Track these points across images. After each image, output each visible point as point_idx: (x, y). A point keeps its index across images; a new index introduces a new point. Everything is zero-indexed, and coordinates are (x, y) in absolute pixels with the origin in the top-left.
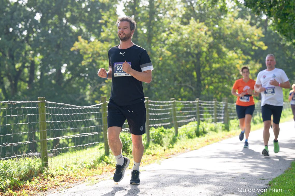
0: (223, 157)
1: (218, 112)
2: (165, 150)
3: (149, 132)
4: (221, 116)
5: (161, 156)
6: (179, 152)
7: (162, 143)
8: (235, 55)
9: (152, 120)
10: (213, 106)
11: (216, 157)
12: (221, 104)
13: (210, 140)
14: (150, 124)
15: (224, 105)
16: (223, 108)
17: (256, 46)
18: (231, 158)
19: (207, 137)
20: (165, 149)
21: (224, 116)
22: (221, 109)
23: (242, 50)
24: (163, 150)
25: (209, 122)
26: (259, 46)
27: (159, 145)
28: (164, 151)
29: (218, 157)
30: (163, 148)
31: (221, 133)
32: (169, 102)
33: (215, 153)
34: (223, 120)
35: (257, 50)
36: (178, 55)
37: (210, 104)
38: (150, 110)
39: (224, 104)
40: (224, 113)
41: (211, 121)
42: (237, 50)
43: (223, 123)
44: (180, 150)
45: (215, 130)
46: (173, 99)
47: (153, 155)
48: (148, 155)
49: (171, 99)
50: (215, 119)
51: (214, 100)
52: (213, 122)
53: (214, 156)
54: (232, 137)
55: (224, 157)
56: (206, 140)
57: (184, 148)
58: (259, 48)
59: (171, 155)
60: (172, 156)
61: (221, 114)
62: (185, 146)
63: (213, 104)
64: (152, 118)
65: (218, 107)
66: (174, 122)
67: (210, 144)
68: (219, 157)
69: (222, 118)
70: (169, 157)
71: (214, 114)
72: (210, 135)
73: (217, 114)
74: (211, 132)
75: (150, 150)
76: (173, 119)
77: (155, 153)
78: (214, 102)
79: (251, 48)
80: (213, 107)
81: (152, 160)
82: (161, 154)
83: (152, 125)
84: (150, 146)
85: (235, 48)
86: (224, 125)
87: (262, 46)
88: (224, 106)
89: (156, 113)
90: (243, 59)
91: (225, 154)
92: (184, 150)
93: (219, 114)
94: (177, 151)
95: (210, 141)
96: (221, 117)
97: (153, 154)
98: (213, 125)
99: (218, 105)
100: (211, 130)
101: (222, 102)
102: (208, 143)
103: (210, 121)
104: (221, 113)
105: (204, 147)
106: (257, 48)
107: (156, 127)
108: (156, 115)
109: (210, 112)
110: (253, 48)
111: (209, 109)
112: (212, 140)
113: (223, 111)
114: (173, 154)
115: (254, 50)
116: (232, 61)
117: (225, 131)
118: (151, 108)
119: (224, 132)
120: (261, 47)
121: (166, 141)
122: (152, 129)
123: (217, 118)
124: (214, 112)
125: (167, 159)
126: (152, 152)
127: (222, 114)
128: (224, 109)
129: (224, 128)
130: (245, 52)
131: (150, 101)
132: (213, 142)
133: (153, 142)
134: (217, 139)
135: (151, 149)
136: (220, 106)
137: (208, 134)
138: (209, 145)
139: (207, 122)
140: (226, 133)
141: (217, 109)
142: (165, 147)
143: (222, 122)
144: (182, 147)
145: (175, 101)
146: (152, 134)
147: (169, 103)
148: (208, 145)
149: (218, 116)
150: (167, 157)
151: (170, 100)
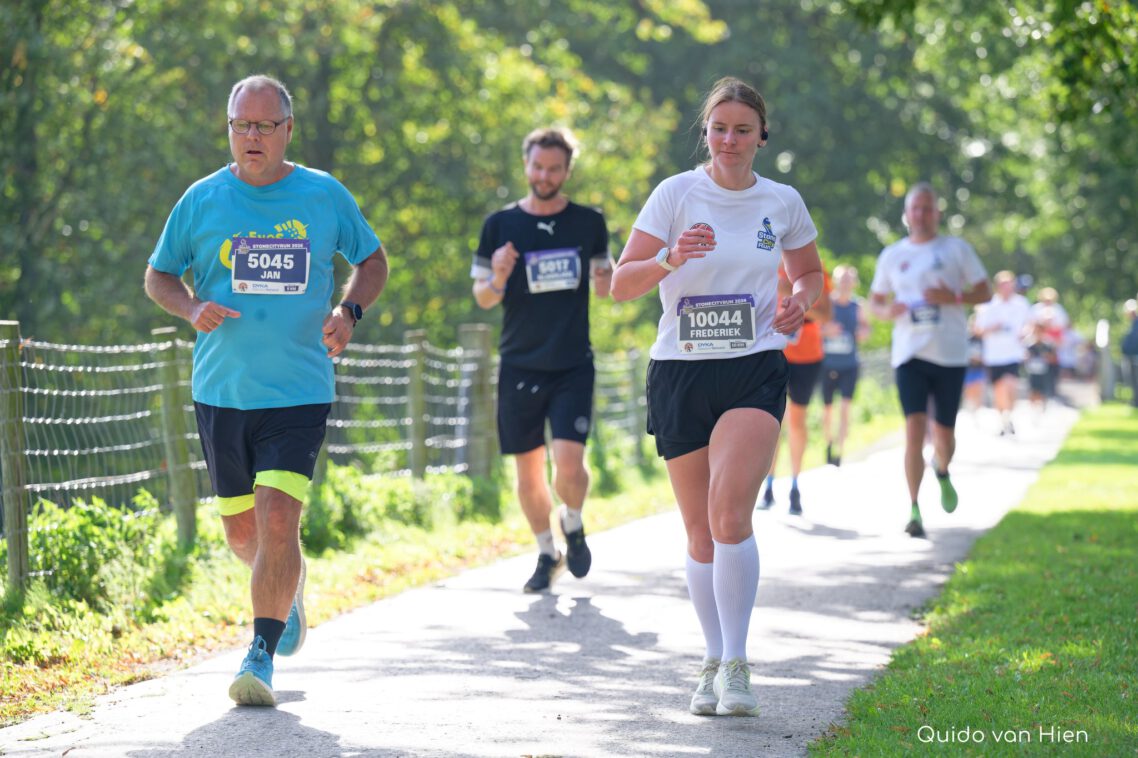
0: (460, 672)
1: (433, 409)
2: (116, 633)
3: (22, 526)
4: (449, 431)
5: (93, 670)
6: (203, 646)
7: (102, 591)
8: (536, 76)
9: (42, 456)
10: (402, 372)
11: (420, 671)
12: (453, 361)
13: (389, 571)
14: (28, 483)
15: (469, 367)
16: (466, 383)
17: (657, 22)
18: (507, 672)
19: (362, 554)
20: (119, 625)
21: (469, 431)
22: (454, 392)
23: (575, 48)
24: (106, 632)
25: (378, 465)
26: (678, 20)
27: (82, 606)
28: (110, 636)
29: (430, 668)
30: (108, 623)
31: (450, 534)
32: (146, 348)
33: (410, 645)
34: (466, 455)
35: (666, 44)
36: (197, 75)
37: (386, 363)
38: (30, 395)
39: (466, 361)
40: (469, 412)
41: (390, 464)
42: (547, 42)
43: (467, 473)
44: (208, 630)
45: (417, 517)
46: (169, 330)
47: (43, 665)
48: (18, 661)
49: (156, 331)
50: (413, 449)
51: (412, 341)
52: (401, 466)
53: (404, 662)
54: (516, 555)
55: (463, 667)
56: (362, 572)
57: (229, 623)
58: (679, 32)
59: (151, 661)
60: (156, 667)
61: (452, 421)
62: (241, 609)
63: (407, 364)
64: (43, 448)
65: (435, 380)
66: (171, 467)
67: (382, 597)
68: (437, 670)
69: (459, 443)
70: (140, 671)
71: (408, 421)
72: (388, 544)
73: (426, 418)
74: (391, 526)
75: (28, 635)
76: (169, 452)
77: (62, 652)
78: (409, 349)
79: (632, 33)
80: (405, 380)
81: (40, 692)
82: (91, 658)
83: (38, 488)
84: (29, 610)
85: (534, 36)
86: (468, 484)
87: (695, 18)
88: (471, 375)
89: (67, 418)
90: (584, 96)
91: (471, 652)
92: (229, 629)
93: (438, 421)
94: (188, 636)
95: (388, 579)
96: (453, 438)
97: (46, 655)
98: (405, 485)
99: (437, 364)
100: (392, 512)
101: (457, 352)
102: (373, 589)
103: (386, 459)
104: (452, 412)
105: (349, 612)
106: (663, 33)
107: (65, 500)
108: (65, 425)
109: (383, 410)
110: (644, 30)
111: (379, 389)
112: (399, 571)
113: (463, 402)
114: (165, 656)
115: (650, 47)
116: (514, 110)
117: (476, 521)
118: (33, 386)
119: (467, 525)
120: (688, 25)
121: (123, 578)
122: (41, 511)
123: (430, 442)
124: (410, 409)
125: (129, 683)
126: (44, 643)
127: (462, 421)
128: (469, 392)
129: (468, 502)
130: (597, 58)
131: (26, 343)
132: (401, 581)
133: (50, 583)
134: (427, 565)
135: (35, 630)
136: (445, 375)
137: (371, 537)
138: (376, 603)
139: (367, 465)
140: (479, 528)
141: (430, 389)
142: (118, 616)
143: (460, 467)
144: (218, 616)
145: (179, 342)
146: (41, 536)
147: (144, 357)
148: (373, 598)
149: (431, 431)
150: (127, 676)
151: (149, 339)
